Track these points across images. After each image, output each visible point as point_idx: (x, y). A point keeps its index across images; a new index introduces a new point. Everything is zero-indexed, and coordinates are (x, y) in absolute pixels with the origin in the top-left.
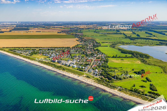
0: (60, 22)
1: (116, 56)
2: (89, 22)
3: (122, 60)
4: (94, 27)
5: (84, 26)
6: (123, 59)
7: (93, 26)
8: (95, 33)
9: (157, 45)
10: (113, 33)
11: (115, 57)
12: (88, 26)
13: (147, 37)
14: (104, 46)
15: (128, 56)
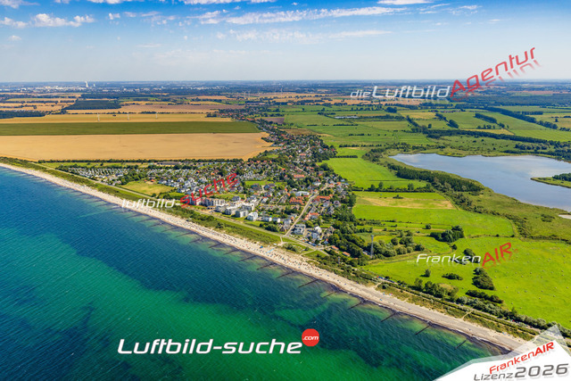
0: (215, 84)
1: (381, 185)
2: (306, 81)
3: (398, 197)
4: (320, 99)
5: (288, 95)
6: (401, 194)
7: (317, 96)
8: (322, 117)
9: (507, 152)
10: (377, 117)
11: (377, 191)
12: (302, 95)
13: (479, 128)
14: (344, 157)
15: (415, 188)
